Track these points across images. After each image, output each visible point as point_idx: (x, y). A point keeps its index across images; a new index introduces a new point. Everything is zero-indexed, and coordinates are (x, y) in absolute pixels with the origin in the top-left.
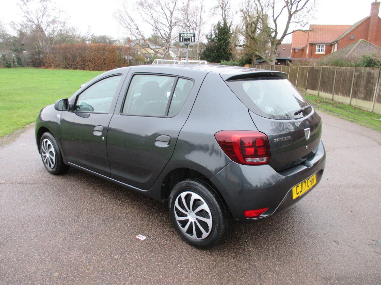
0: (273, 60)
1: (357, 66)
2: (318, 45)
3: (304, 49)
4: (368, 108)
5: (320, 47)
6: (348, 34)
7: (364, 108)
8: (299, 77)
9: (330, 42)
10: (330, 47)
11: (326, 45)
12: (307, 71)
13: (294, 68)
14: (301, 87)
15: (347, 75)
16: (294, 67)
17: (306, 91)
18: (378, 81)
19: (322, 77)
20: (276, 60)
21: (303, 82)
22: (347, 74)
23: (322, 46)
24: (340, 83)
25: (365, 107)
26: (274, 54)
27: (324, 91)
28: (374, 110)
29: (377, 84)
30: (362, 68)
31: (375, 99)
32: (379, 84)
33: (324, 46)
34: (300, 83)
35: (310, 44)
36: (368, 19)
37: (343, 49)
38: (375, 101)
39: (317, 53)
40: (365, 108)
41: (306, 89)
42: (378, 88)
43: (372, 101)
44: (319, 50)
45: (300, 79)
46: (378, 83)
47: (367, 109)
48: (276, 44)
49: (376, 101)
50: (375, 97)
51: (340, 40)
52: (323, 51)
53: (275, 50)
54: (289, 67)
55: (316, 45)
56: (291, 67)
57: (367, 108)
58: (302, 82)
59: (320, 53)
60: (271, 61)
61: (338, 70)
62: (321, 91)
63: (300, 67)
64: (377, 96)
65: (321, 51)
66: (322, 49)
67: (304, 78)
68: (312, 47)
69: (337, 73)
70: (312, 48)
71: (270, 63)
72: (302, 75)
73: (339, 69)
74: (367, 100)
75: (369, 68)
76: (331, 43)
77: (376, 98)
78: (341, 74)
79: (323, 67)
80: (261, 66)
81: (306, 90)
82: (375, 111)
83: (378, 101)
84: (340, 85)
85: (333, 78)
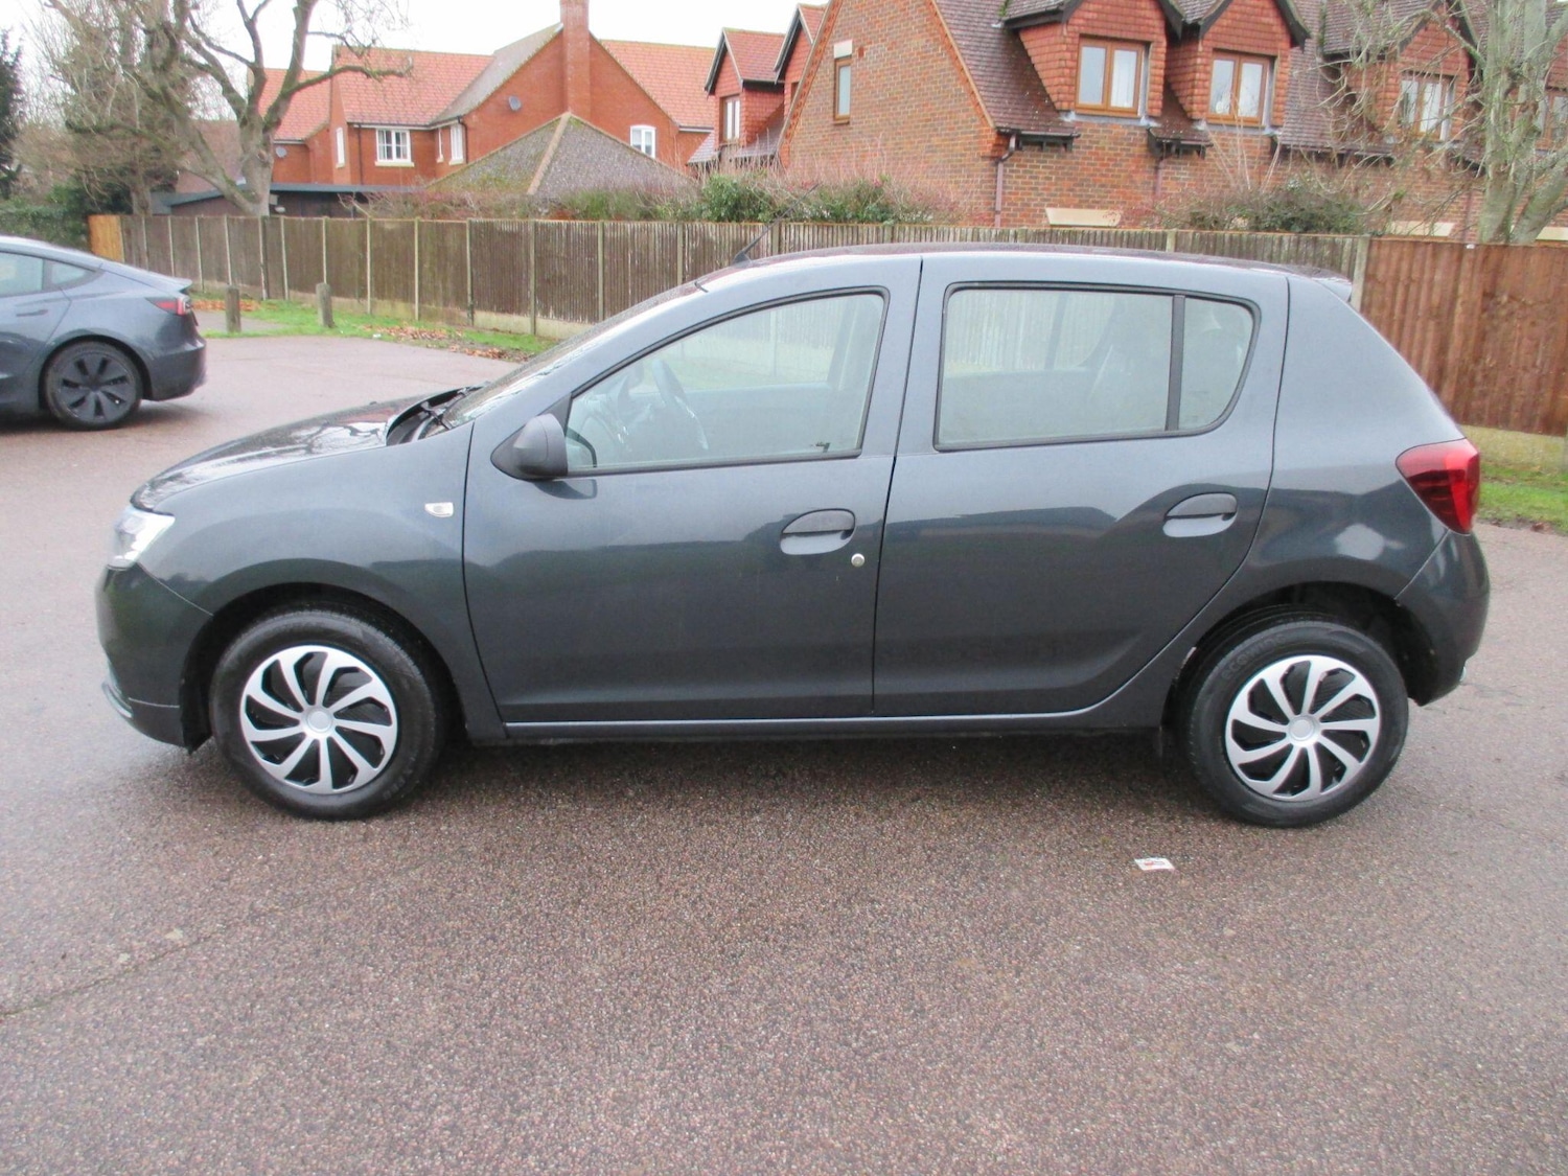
0: (260, 192)
1: (686, 217)
2: (381, 132)
3: (310, 147)
5: (389, 141)
6: (498, 92)
8: (426, 266)
9: (425, 120)
10: (428, 138)
11: (411, 131)
12: (464, 238)
13: (388, 227)
14: (445, 305)
15: (651, 254)
16: (389, 224)
17: (473, 318)
19: (540, 260)
20: (272, 192)
21: (449, 285)
22: (651, 246)
23: (397, 135)
24: (626, 282)
26: (260, 169)
27: (560, 314)
30: (710, 224)
33: (404, 134)
34: (436, 288)
35: (349, 124)
36: (559, 38)
37: (509, 152)
39: (381, 161)
41: (472, 310)
44: (389, 150)
45: (431, 269)
48: (261, 127)
51: (471, 112)
52: (405, 156)
53: (264, 153)
54: (364, 223)
55: (374, 130)
56: (373, 225)
58: (444, 281)
59: (395, 162)
60: (255, 200)
61: (608, 235)
62: (545, 313)
63: (421, 225)
65: (398, 155)
66: (398, 149)
67: (451, 269)
68: (359, 138)
69: (607, 243)
70: (360, 143)
71: (249, 207)
72: (441, 256)
73: (614, 229)
75: (734, 224)
76: (432, 124)
78: (626, 248)
79: (536, 224)
80: (200, 221)
81: (473, 313)
84: (626, 288)
85: (593, 265)
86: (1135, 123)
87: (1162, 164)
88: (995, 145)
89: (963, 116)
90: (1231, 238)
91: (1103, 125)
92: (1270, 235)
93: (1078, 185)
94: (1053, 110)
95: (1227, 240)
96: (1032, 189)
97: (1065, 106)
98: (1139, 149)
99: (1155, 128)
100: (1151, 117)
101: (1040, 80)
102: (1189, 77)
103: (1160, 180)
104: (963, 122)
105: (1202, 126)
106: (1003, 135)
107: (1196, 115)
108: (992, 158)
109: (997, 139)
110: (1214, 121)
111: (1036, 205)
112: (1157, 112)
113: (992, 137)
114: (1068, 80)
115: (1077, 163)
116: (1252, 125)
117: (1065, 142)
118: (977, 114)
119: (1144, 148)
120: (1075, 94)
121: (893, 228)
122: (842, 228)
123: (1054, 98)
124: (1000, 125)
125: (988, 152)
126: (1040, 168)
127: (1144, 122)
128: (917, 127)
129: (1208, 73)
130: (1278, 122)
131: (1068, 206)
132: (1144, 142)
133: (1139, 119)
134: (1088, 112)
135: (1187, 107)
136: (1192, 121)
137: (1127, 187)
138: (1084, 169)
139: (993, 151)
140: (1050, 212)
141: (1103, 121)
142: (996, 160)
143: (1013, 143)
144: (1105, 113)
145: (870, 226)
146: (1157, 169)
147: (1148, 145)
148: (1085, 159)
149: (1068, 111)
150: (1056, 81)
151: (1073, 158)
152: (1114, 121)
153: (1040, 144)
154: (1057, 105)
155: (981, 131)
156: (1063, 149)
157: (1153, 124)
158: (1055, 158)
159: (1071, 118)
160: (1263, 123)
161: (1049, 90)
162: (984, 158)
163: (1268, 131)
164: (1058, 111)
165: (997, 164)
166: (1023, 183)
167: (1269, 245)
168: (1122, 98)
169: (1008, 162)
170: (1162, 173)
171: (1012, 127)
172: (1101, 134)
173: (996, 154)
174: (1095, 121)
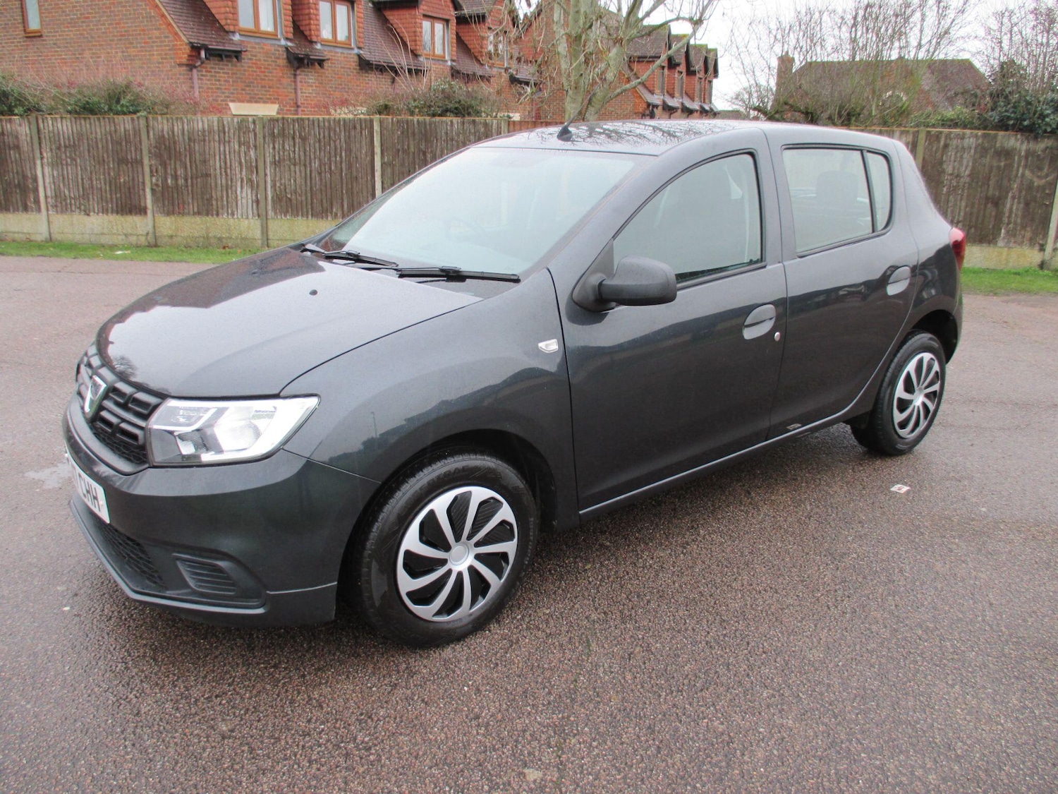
4: (29, 234)
7: (11, 234)
18: (41, 154)
25: (15, 233)
28: (52, 235)
29: (38, 162)
31: (47, 203)
32: (45, 160)
38: (48, 210)
40: (16, 235)
42: (47, 174)
43: (39, 210)
46: (42, 158)
47: (28, 236)
49: (50, 208)
50: (46, 197)
57: (25, 231)
64: (49, 193)
74: (16, 210)
77: (49, 200)
82: (56, 236)
83: (59, 209)
86: (277, 43)
87: (298, 72)
88: (189, 56)
89: (156, 33)
90: (418, 121)
91: (258, 44)
92: (444, 119)
93: (247, 86)
94: (223, 31)
95: (415, 123)
96: (218, 89)
97: (232, 28)
98: (282, 62)
99: (291, 47)
100: (287, 39)
101: (209, 9)
102: (307, 11)
103: (299, 84)
104: (157, 38)
105: (318, 46)
106: (196, 49)
107: (314, 39)
108: (187, 65)
109: (191, 51)
110: (325, 43)
111: (222, 101)
112: (291, 36)
113: (187, 49)
114: (232, 10)
115: (244, 70)
116: (346, 46)
117: (237, 55)
118: (170, 32)
119: (285, 61)
120: (236, 20)
121: (147, 118)
122: (99, 119)
123: (223, 23)
124: (192, 41)
125: (184, 61)
126: (222, 72)
127: (283, 42)
128: (113, 40)
129: (317, 10)
130: (361, 45)
131: (243, 102)
132: (285, 56)
133: (279, 40)
134: (246, 33)
135: (307, 33)
136: (311, 42)
137: (278, 88)
138: (249, 75)
139: (188, 60)
140: (232, 105)
141: (257, 40)
142: (191, 67)
143: (203, 54)
144: (258, 35)
145: (125, 117)
146: (295, 75)
147: (288, 58)
148: (249, 67)
149: (233, 32)
150: (223, 10)
151: (242, 66)
152: (264, 41)
153: (220, 56)
154: (226, 28)
155: (174, 45)
156: (235, 60)
157: (289, 44)
158: (230, 67)
159: (237, 38)
160: (353, 45)
161: (217, 16)
162: (180, 65)
163: (356, 51)
164: (227, 32)
165: (191, 70)
166: (211, 84)
167: (445, 126)
168: (266, 25)
169: (199, 69)
170: (299, 78)
171: (201, 42)
172: (258, 50)
173: (191, 62)
174: (252, 40)
